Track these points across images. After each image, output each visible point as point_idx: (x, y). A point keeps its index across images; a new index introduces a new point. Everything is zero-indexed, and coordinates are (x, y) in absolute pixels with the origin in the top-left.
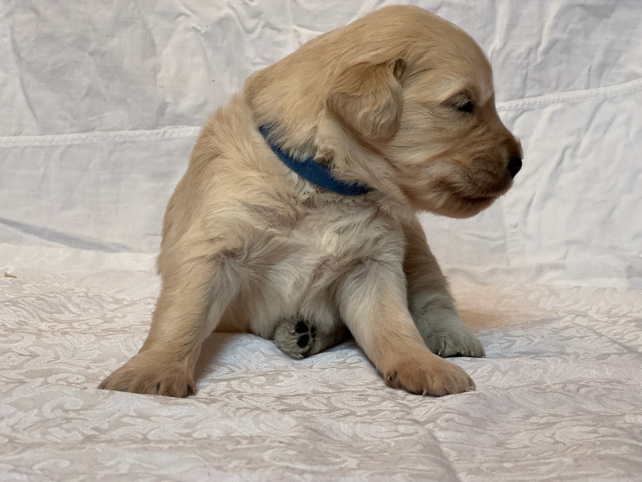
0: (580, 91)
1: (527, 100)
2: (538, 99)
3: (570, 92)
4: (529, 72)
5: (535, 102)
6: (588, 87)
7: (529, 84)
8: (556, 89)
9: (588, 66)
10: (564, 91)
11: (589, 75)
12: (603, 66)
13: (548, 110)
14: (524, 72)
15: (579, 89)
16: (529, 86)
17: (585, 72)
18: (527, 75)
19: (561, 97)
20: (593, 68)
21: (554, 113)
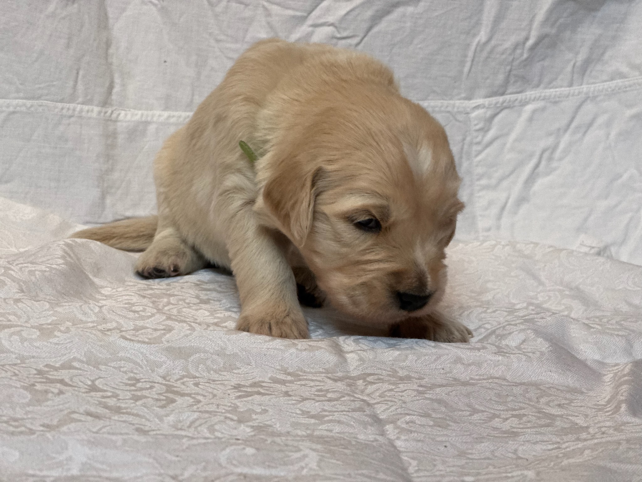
0: (563, 89)
1: (507, 97)
2: (519, 96)
3: (552, 90)
4: (513, 68)
5: (516, 100)
6: (571, 85)
7: (512, 79)
8: (538, 86)
9: (572, 63)
10: (545, 88)
11: (573, 72)
12: (587, 63)
13: (529, 108)
14: (508, 68)
15: (561, 87)
16: (512, 82)
17: (569, 68)
18: (510, 71)
19: (543, 94)
20: (578, 64)
21: (534, 111)
